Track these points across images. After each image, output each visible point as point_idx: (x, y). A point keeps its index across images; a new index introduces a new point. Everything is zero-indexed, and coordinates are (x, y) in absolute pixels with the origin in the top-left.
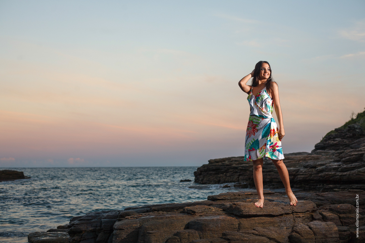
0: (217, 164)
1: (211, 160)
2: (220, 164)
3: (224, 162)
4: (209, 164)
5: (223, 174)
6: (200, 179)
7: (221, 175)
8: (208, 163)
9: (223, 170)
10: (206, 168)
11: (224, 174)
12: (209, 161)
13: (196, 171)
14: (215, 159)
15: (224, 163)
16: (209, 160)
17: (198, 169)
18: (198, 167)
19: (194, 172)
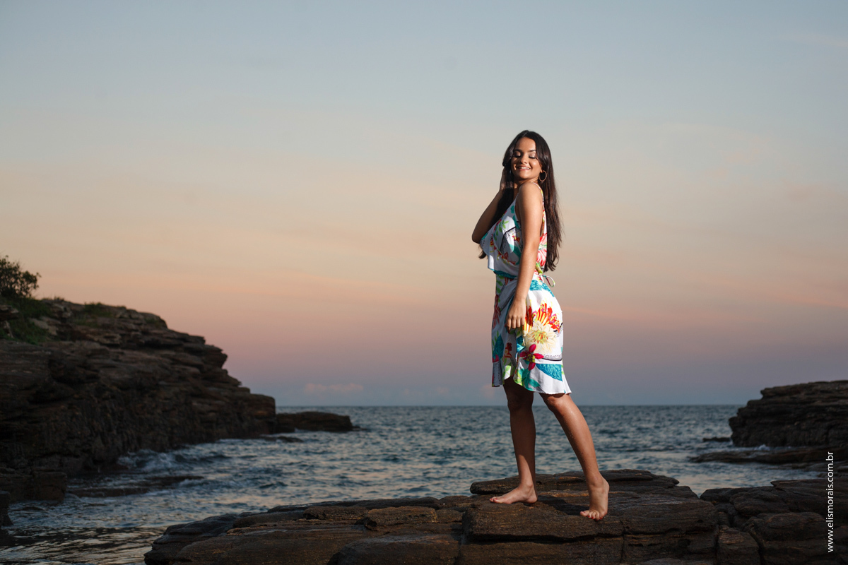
0: (779, 399)
1: (766, 389)
2: (787, 398)
3: (795, 396)
4: (763, 399)
5: (794, 423)
6: (743, 436)
7: (789, 426)
8: (760, 397)
9: (792, 415)
10: (755, 410)
11: (796, 424)
12: (762, 392)
13: (735, 415)
14: (774, 388)
15: (795, 398)
16: (763, 388)
17: (740, 411)
18: (740, 407)
19: (730, 417)
